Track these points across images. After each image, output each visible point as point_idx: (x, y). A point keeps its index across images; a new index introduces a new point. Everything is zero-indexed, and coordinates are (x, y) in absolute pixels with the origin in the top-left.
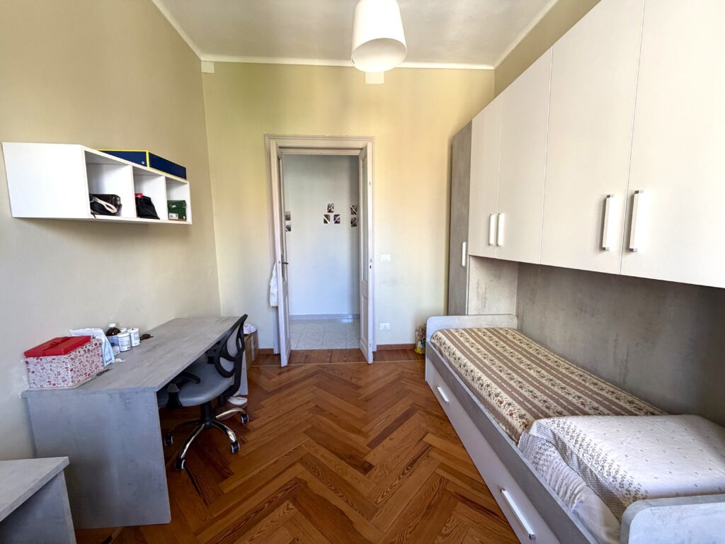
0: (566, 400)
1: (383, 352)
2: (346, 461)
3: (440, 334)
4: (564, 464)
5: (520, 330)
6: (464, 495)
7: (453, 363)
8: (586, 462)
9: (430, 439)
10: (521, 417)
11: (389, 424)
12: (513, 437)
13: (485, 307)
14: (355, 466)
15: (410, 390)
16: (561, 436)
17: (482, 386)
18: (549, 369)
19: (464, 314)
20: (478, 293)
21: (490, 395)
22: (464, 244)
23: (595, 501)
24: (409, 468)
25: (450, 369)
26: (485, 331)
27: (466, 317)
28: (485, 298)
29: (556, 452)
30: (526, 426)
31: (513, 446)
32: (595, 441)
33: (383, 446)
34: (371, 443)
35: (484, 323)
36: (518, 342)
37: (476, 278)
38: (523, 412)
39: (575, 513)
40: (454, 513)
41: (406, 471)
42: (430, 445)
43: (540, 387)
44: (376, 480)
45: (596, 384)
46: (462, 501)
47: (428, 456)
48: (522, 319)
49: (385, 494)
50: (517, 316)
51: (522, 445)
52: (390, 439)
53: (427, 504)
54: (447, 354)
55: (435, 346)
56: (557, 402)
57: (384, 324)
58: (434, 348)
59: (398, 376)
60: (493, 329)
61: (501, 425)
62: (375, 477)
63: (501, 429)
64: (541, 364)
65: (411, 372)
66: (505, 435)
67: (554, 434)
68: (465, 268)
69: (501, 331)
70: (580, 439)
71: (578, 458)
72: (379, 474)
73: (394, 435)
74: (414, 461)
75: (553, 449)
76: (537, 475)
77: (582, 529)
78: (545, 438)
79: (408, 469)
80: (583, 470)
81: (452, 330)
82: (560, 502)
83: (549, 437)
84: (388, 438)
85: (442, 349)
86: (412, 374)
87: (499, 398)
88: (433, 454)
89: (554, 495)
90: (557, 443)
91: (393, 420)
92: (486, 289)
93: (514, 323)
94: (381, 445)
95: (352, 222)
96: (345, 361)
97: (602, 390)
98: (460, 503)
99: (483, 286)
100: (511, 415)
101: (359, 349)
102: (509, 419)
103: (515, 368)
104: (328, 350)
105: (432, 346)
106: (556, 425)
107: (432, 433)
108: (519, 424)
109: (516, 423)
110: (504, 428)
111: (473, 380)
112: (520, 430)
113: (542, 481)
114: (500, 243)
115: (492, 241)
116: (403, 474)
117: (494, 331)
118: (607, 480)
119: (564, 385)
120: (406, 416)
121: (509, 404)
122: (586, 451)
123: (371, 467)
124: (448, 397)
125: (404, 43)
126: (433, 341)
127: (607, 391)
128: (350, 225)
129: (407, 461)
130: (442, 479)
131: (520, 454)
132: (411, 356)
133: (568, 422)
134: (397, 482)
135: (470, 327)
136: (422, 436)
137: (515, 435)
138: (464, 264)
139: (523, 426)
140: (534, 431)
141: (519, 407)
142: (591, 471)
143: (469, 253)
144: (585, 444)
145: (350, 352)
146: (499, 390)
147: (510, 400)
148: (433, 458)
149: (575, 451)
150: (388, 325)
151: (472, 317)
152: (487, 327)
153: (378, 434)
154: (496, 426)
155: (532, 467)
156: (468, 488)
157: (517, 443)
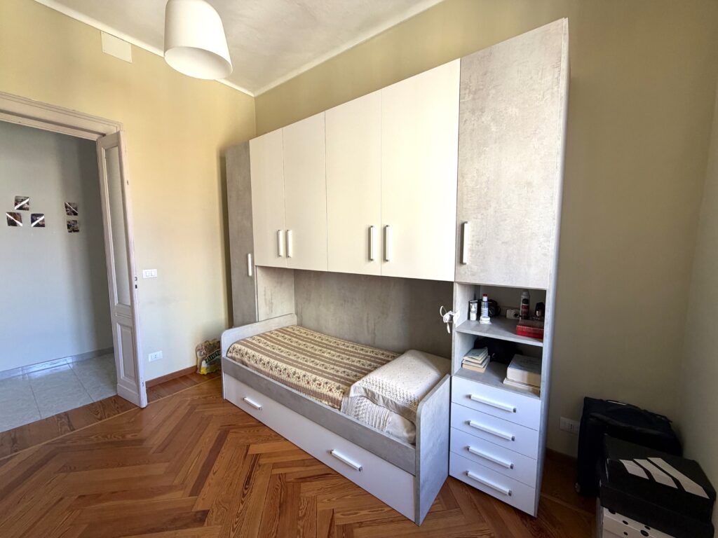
0: (354, 366)
1: (155, 387)
2: (170, 530)
3: (238, 346)
4: (375, 405)
5: (300, 324)
6: (302, 476)
7: (263, 369)
8: (387, 397)
9: (255, 449)
10: (338, 388)
11: (204, 459)
12: (336, 406)
13: (272, 311)
14: (186, 526)
15: (212, 415)
16: (370, 389)
17: (299, 378)
18: (335, 349)
19: (255, 322)
20: (265, 299)
21: (308, 383)
22: (250, 256)
23: (395, 418)
24: (247, 487)
25: (261, 375)
26: (276, 332)
27: (257, 324)
28: (272, 303)
29: (368, 400)
30: (344, 393)
31: (337, 411)
32: (388, 382)
33: (209, 485)
34: (192, 490)
35: (274, 325)
36: (304, 335)
37: (263, 285)
38: (337, 384)
39: (388, 432)
40: (302, 494)
41: (245, 492)
42: (257, 455)
43: (335, 363)
44: (219, 520)
45: (362, 350)
46: (302, 482)
47: (259, 466)
48: (301, 316)
49: (235, 526)
50: (297, 314)
51: (344, 408)
52: (214, 474)
53: (278, 506)
54: (252, 362)
55: (234, 359)
56: (350, 369)
57: (153, 354)
58: (234, 362)
59: (189, 407)
60: (281, 329)
61: (323, 402)
62: (216, 519)
63: (325, 404)
64: (328, 347)
65: (204, 396)
66: (329, 408)
67: (365, 390)
68: (252, 279)
69: (288, 329)
70: (381, 385)
71: (383, 397)
72: (219, 513)
73: (215, 468)
74: (249, 478)
75: (365, 399)
76: (359, 423)
77: (395, 439)
78: (359, 395)
79: (246, 489)
80: (387, 404)
81: (248, 339)
82: (378, 431)
83: (361, 393)
84: (211, 474)
85: (246, 359)
86: (205, 398)
87: (317, 382)
88: (262, 461)
89: (373, 429)
90: (368, 394)
91: (207, 454)
92: (272, 295)
93: (294, 320)
94: (207, 484)
95: (69, 227)
96: (100, 419)
97: (367, 352)
98: (302, 484)
99: (269, 293)
100: (331, 390)
101: (117, 397)
102: (330, 394)
103: (313, 356)
104: (59, 416)
105: (230, 360)
106: (365, 383)
107: (255, 443)
108: (338, 394)
109: (336, 395)
110: (327, 403)
111: (289, 376)
112: (340, 399)
113: (364, 424)
114: (291, 254)
115: (282, 252)
116: (244, 495)
117: (283, 330)
118: (400, 402)
119: (348, 357)
120: (220, 441)
121: (327, 383)
122: (386, 390)
123: (205, 513)
124: (260, 403)
125: (228, 59)
126: (229, 355)
127: (369, 352)
128: (67, 230)
129: (242, 481)
130: (280, 476)
131: (344, 415)
132: (195, 379)
133: (371, 378)
134: (242, 507)
135: (262, 332)
136: (245, 451)
137: (336, 403)
138: (250, 274)
139: (342, 395)
140: (352, 394)
141: (333, 382)
142: (391, 401)
143: (256, 264)
144: (384, 386)
145: (103, 404)
146: (314, 376)
147: (326, 380)
148: (265, 464)
149: (380, 393)
150: (159, 354)
151: (263, 323)
152: (277, 328)
153: (195, 478)
154: (320, 403)
155: (355, 420)
156: (303, 469)
157: (340, 409)
